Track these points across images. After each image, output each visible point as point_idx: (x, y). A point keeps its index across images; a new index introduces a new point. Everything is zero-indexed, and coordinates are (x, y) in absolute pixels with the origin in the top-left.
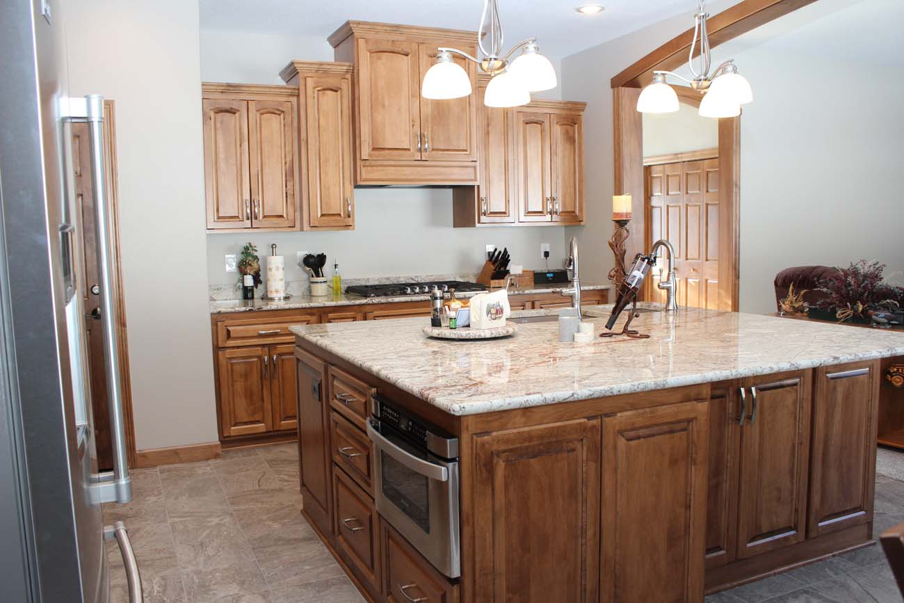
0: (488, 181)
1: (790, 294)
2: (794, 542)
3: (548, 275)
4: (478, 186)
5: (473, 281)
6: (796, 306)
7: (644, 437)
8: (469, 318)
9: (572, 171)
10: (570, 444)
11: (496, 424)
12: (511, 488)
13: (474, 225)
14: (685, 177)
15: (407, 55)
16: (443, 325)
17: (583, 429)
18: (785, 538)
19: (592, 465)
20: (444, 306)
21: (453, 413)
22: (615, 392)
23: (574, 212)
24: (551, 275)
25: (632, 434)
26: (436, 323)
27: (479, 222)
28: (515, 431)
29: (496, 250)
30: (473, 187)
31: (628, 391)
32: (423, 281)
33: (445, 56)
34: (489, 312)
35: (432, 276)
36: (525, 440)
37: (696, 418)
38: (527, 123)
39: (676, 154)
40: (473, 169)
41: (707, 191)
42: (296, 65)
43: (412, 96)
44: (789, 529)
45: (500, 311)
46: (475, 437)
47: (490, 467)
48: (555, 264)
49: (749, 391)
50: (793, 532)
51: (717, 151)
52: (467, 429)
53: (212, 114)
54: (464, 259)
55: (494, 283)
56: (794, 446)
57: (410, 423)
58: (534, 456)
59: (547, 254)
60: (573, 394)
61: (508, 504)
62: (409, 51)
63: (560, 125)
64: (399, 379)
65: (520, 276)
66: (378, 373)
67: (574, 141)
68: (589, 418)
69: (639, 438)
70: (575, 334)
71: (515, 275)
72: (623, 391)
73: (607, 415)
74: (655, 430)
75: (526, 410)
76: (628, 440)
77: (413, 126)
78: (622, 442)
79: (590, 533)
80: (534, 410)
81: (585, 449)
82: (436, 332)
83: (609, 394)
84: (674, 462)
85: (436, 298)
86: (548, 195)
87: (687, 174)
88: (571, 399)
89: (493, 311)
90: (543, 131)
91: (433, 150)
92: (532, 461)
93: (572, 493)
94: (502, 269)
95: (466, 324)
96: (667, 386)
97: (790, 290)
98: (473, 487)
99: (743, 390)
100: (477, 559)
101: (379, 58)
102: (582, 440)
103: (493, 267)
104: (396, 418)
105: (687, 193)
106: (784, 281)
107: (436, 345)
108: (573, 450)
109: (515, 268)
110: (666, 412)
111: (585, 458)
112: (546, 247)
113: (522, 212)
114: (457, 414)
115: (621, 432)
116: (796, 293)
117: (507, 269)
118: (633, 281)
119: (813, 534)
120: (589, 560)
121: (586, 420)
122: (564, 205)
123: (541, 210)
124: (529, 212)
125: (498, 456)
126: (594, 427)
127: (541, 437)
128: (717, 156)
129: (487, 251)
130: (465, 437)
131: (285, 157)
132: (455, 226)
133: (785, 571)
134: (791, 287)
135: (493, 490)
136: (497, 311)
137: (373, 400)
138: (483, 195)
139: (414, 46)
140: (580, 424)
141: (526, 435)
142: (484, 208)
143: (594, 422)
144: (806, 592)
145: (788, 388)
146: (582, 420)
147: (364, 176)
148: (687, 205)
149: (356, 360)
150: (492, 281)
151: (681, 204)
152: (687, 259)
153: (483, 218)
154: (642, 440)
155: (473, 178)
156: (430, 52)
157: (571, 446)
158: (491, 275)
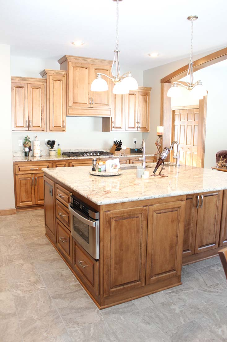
0: (115, 116)
1: (221, 160)
2: (214, 248)
3: (136, 150)
4: (111, 117)
5: (108, 151)
6: (223, 164)
7: (163, 213)
8: (105, 168)
9: (146, 112)
10: (137, 215)
11: (112, 208)
12: (117, 230)
13: (109, 131)
14: (187, 115)
15: (87, 68)
16: (96, 170)
17: (142, 210)
18: (212, 247)
19: (145, 222)
20: (97, 163)
21: (97, 204)
22: (153, 198)
23: (146, 127)
24: (137, 150)
25: (159, 212)
26: (94, 169)
27: (111, 130)
28: (118, 210)
29: (117, 140)
30: (109, 117)
31: (157, 197)
32: (90, 151)
33: (99, 76)
34: (112, 166)
35: (93, 149)
36: (122, 213)
37: (180, 207)
38: (130, 95)
39: (184, 106)
40: (109, 111)
41: (195, 120)
42: (46, 71)
43: (88, 84)
44: (213, 243)
45: (116, 166)
46: (105, 212)
47: (110, 223)
48: (138, 146)
49: (201, 197)
50: (214, 245)
51: (199, 106)
52: (102, 209)
53: (14, 88)
54: (106, 144)
56: (216, 216)
57: (83, 206)
58: (125, 219)
59: (135, 142)
60: (139, 198)
61: (116, 235)
62: (87, 67)
63: (142, 96)
64: (80, 191)
65: (125, 150)
66: (73, 188)
67: (147, 101)
68: (144, 206)
69: (161, 213)
70: (142, 175)
71: (124, 150)
72: (156, 197)
73: (150, 205)
74: (166, 210)
75: (123, 204)
76: (157, 214)
77: (88, 95)
78: (155, 214)
79: (143, 245)
80: (126, 203)
81: (142, 216)
82: (94, 173)
83: (150, 198)
84: (172, 221)
85: (94, 161)
86: (137, 122)
87: (188, 114)
88: (138, 200)
89: (114, 166)
90: (135, 98)
91: (95, 104)
92: (124, 220)
93: (138, 231)
94: (119, 147)
95: (104, 170)
96: (171, 196)
97: (221, 159)
98: (104, 229)
99: (198, 196)
100: (105, 253)
101: (77, 69)
102: (141, 214)
103: (116, 147)
104: (78, 204)
105: (187, 121)
106: (219, 155)
107: (94, 177)
108: (138, 217)
109: (123, 147)
110: (171, 205)
111: (142, 220)
112: (135, 140)
113: (127, 127)
114: (99, 205)
115: (155, 211)
116: (223, 160)
117: (121, 147)
118: (163, 157)
119: (221, 245)
120: (143, 254)
121: (143, 207)
122: (142, 125)
123: (134, 126)
124: (129, 127)
125: (113, 219)
126: (145, 209)
127: (127, 213)
128: (199, 108)
129: (114, 141)
130: (102, 212)
131: (41, 105)
132: (102, 131)
133: (211, 258)
134: (221, 157)
135: (111, 230)
136: (115, 166)
137: (71, 198)
138: (113, 121)
139: (89, 65)
140: (141, 208)
141: (122, 212)
142: (113, 125)
143: (146, 208)
144: (217, 265)
145: (214, 196)
146: (142, 207)
147: (70, 113)
148: (187, 125)
149: (65, 183)
150: (115, 152)
151: (185, 125)
153: (113, 129)
154: (162, 214)
155: (110, 114)
156: (96, 68)
157: (138, 215)
158: (115, 149)
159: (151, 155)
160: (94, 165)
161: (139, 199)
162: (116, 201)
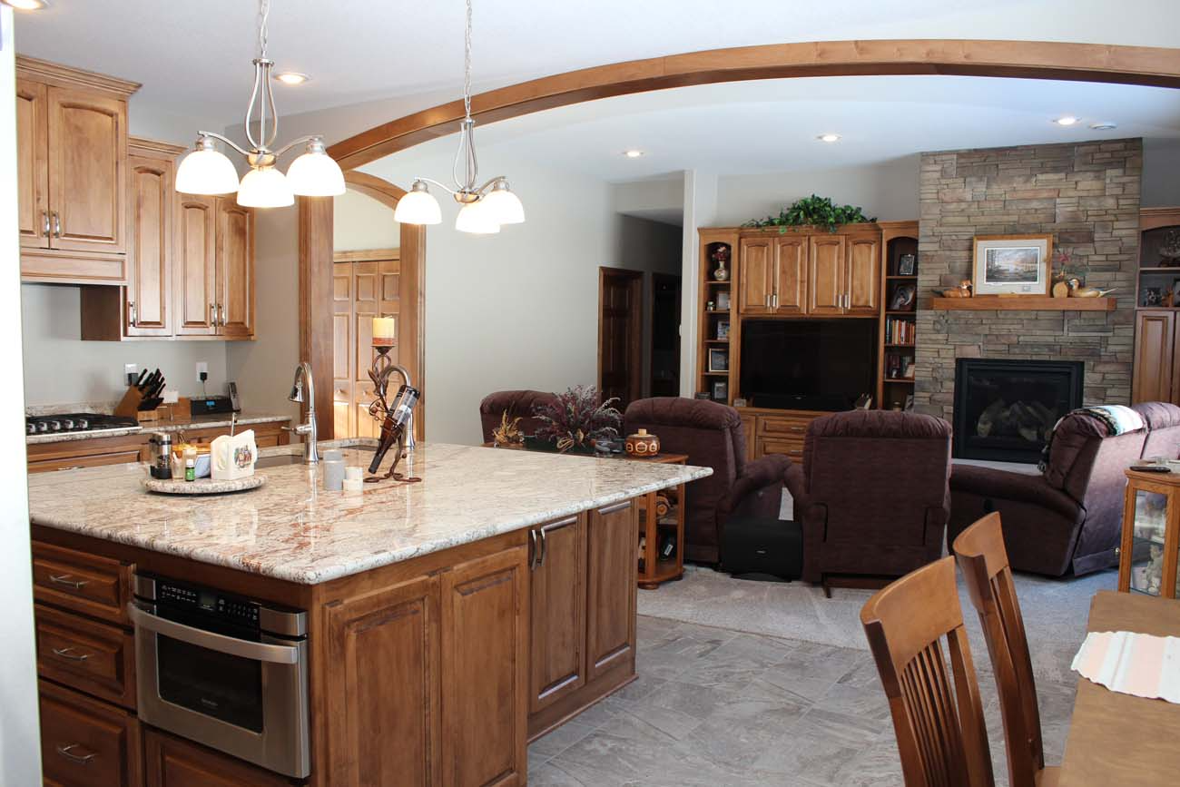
0: (138, 281)
1: (504, 422)
2: (577, 687)
3: (208, 403)
4: (125, 288)
5: (109, 412)
6: (511, 435)
7: (476, 590)
8: (209, 466)
9: (242, 272)
10: (413, 605)
11: (344, 591)
12: (363, 661)
13: (118, 339)
14: (355, 282)
15: (30, 99)
16: (174, 476)
17: (424, 585)
18: (570, 684)
19: (434, 625)
21: (307, 581)
22: (454, 544)
23: (242, 323)
24: (213, 403)
25: (466, 588)
26: (161, 473)
27: (125, 335)
28: (365, 596)
29: (145, 371)
30: (119, 287)
31: (463, 541)
33: (208, 143)
34: (237, 459)
35: (52, 407)
36: (374, 606)
37: (518, 565)
38: (187, 207)
39: (345, 252)
40: (120, 265)
41: (383, 299)
43: (37, 159)
44: (573, 674)
45: (248, 457)
46: (327, 607)
47: (341, 640)
48: (215, 389)
49: (539, 533)
50: (575, 678)
51: (399, 252)
52: (319, 599)
54: (97, 385)
55: (142, 415)
56: (574, 586)
57: (222, 602)
58: (382, 623)
59: (204, 376)
60: (418, 549)
61: (360, 679)
62: (33, 94)
63: (229, 213)
65: (175, 405)
67: (245, 233)
68: (431, 574)
69: (473, 591)
70: (345, 481)
71: (169, 405)
72: (460, 542)
73: (445, 569)
74: (485, 580)
75: (373, 573)
76: (463, 594)
77: (38, 200)
78: (458, 597)
79: (433, 702)
80: (381, 570)
81: (427, 609)
83: (448, 546)
84: (502, 614)
85: (163, 443)
86: (212, 301)
87: (358, 277)
88: (416, 555)
89: (242, 457)
90: (206, 218)
91: (66, 235)
92: (381, 628)
93: (417, 658)
94: (153, 396)
95: (206, 473)
96: (497, 533)
97: (504, 418)
98: (324, 665)
99: (533, 531)
100: (332, 750)
102: (423, 599)
103: (140, 394)
104: (191, 598)
105: (358, 300)
106: (491, 408)
108: (416, 612)
109: (169, 396)
110: (495, 558)
111: (426, 618)
112: (202, 367)
113: (180, 322)
114: (311, 583)
115: (456, 587)
116: (510, 421)
117: (160, 396)
118: (399, 417)
119: (591, 677)
120: (433, 733)
121: (428, 577)
122: (231, 314)
123: (203, 320)
124: (188, 323)
125: (349, 626)
126: (434, 584)
127: (388, 600)
128: (398, 257)
129: (127, 372)
130: (316, 609)
132: (83, 339)
133: (570, 719)
134: (505, 415)
135: (345, 667)
136: (245, 457)
137: (136, 578)
138: (131, 299)
139: (41, 89)
140: (423, 581)
141: (375, 600)
142: (132, 316)
143: (434, 578)
144: (596, 735)
145: (569, 527)
146: (425, 577)
148: (358, 315)
150: (139, 413)
151: (350, 313)
152: (357, 380)
153: (131, 330)
154: (475, 593)
155: (120, 276)
156: (64, 100)
157: (415, 607)
158: (137, 404)
159: (270, 419)
160: (161, 457)
161: (420, 551)
162: (359, 564)
